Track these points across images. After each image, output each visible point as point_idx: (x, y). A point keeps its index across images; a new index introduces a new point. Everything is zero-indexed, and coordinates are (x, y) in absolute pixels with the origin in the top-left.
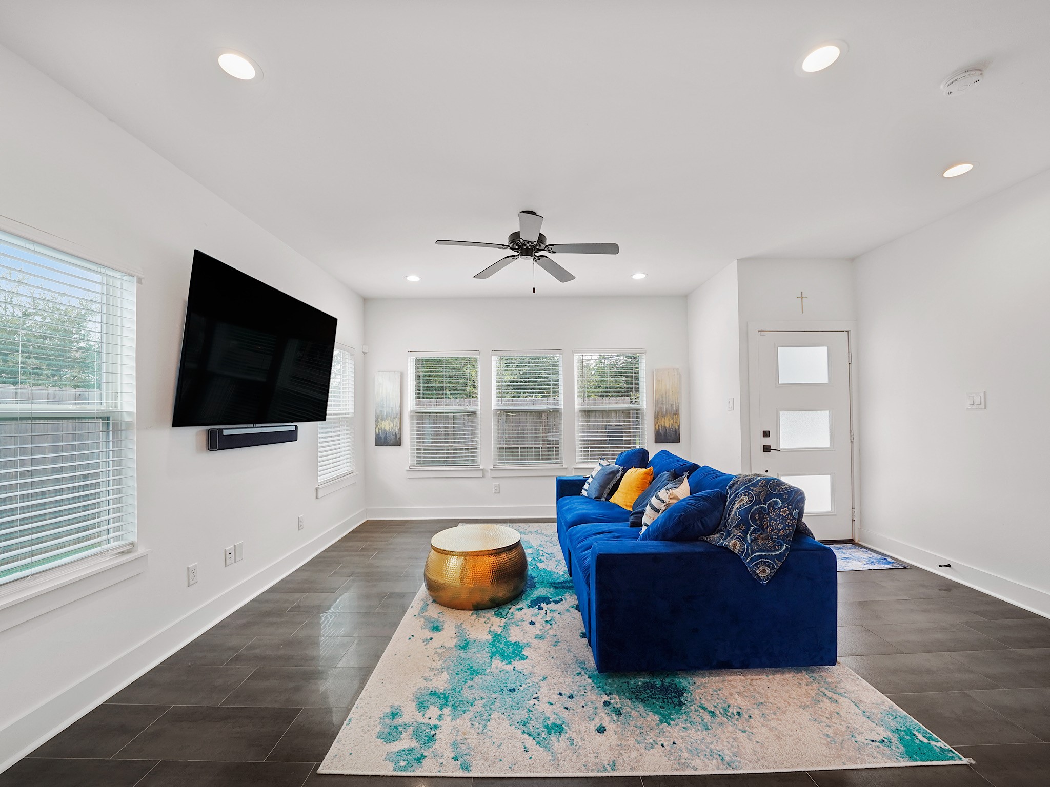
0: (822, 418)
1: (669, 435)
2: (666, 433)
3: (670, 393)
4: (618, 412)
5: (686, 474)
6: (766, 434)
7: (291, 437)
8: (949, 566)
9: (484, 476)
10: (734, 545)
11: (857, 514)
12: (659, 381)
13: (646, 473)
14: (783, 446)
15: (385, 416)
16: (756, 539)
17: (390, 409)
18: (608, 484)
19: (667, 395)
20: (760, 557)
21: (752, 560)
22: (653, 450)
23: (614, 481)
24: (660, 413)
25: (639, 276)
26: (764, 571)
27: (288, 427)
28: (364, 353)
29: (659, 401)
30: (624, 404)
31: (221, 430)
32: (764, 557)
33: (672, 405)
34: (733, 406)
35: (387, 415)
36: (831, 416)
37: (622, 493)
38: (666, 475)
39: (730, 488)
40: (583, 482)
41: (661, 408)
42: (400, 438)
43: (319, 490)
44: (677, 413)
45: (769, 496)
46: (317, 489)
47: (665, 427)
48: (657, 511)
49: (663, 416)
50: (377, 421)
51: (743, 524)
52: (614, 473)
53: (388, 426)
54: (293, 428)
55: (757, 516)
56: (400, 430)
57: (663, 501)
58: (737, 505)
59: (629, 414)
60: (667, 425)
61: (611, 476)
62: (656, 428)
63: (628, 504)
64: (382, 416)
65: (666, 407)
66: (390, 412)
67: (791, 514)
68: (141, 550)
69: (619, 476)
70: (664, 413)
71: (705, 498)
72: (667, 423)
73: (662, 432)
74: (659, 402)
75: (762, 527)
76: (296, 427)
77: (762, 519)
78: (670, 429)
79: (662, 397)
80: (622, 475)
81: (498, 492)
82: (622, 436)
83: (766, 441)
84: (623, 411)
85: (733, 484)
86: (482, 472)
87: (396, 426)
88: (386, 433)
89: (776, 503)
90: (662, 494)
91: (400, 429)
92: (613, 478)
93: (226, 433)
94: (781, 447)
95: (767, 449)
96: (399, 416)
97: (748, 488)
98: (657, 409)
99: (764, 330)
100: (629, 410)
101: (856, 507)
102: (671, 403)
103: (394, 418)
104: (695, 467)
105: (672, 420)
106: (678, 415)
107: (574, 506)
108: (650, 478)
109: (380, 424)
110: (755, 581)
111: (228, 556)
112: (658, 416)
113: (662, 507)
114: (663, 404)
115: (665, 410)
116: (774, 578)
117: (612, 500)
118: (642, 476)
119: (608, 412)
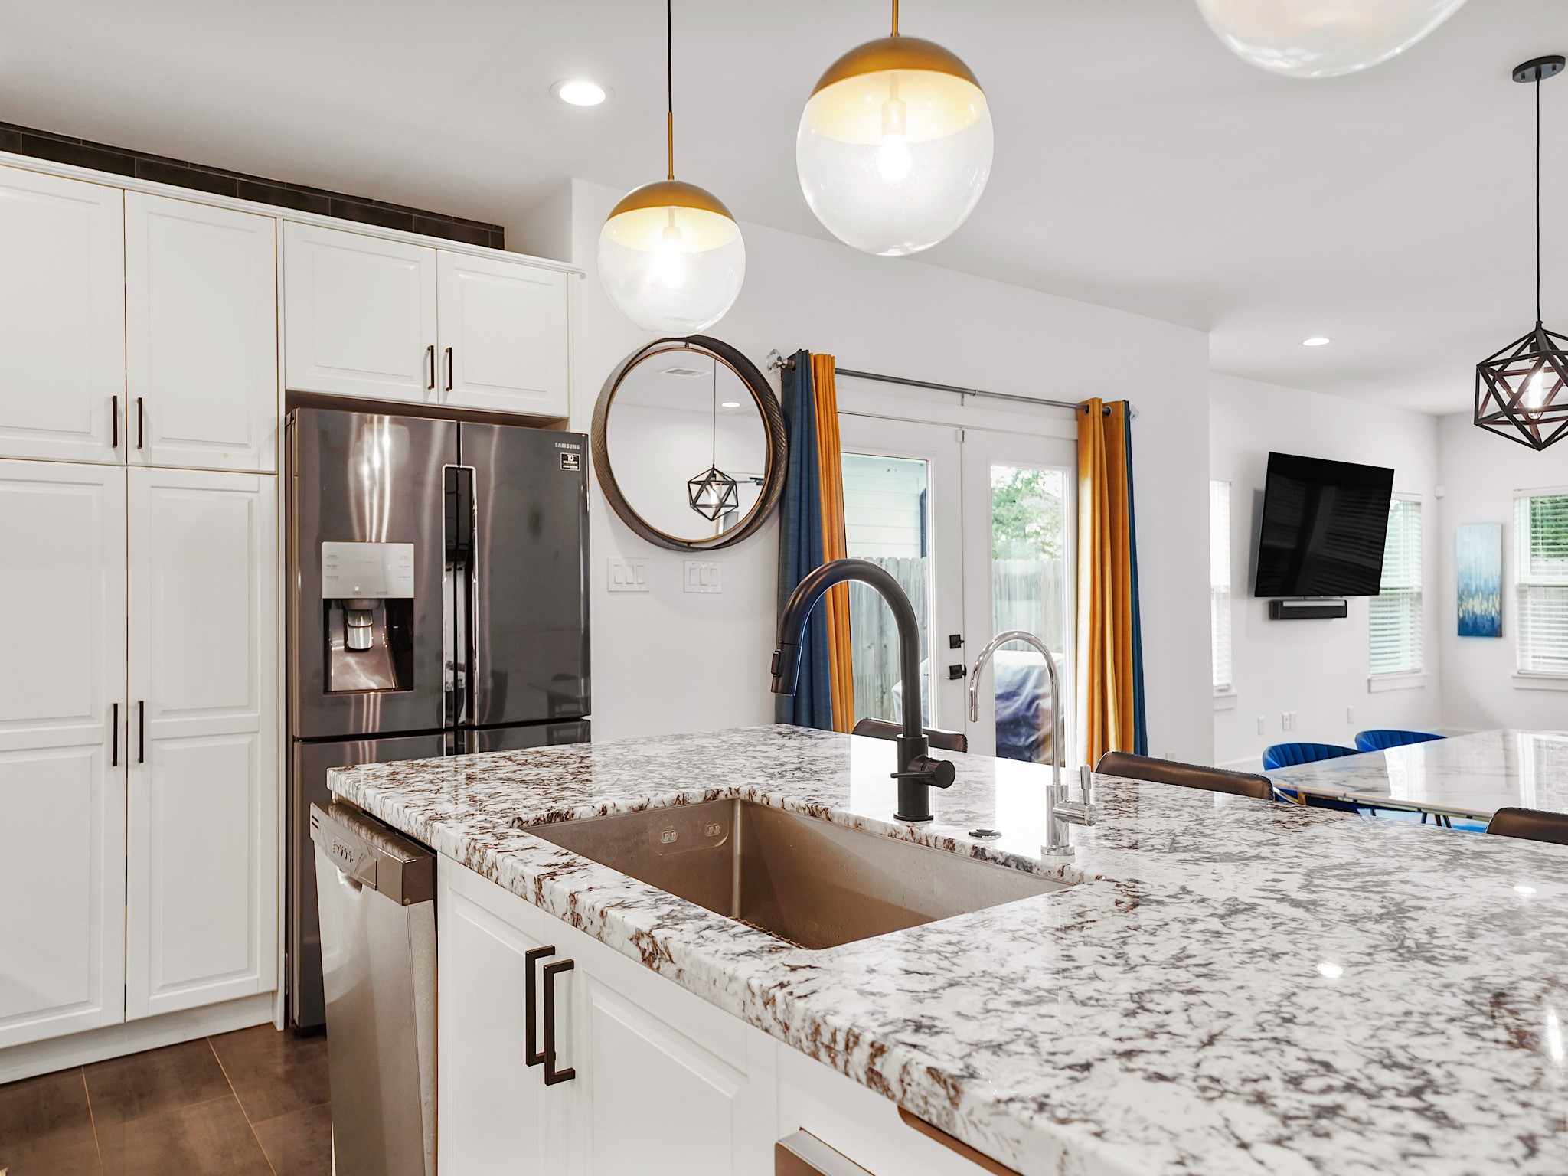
7: (1341, 612)
15: (1473, 592)
17: (1483, 581)
27: (1337, 602)
28: (1438, 498)
31: (1282, 602)
35: (1477, 589)
42: (1501, 626)
43: (1372, 683)
46: (1369, 681)
50: (1460, 598)
53: (1478, 607)
54: (1342, 604)
56: (1500, 613)
64: (1469, 591)
66: (1482, 584)
68: (1233, 691)
76: (1346, 602)
87: (1494, 606)
88: (1476, 618)
91: (1501, 611)
93: (1285, 604)
96: (1498, 591)
103: (1489, 595)
109: (1464, 604)
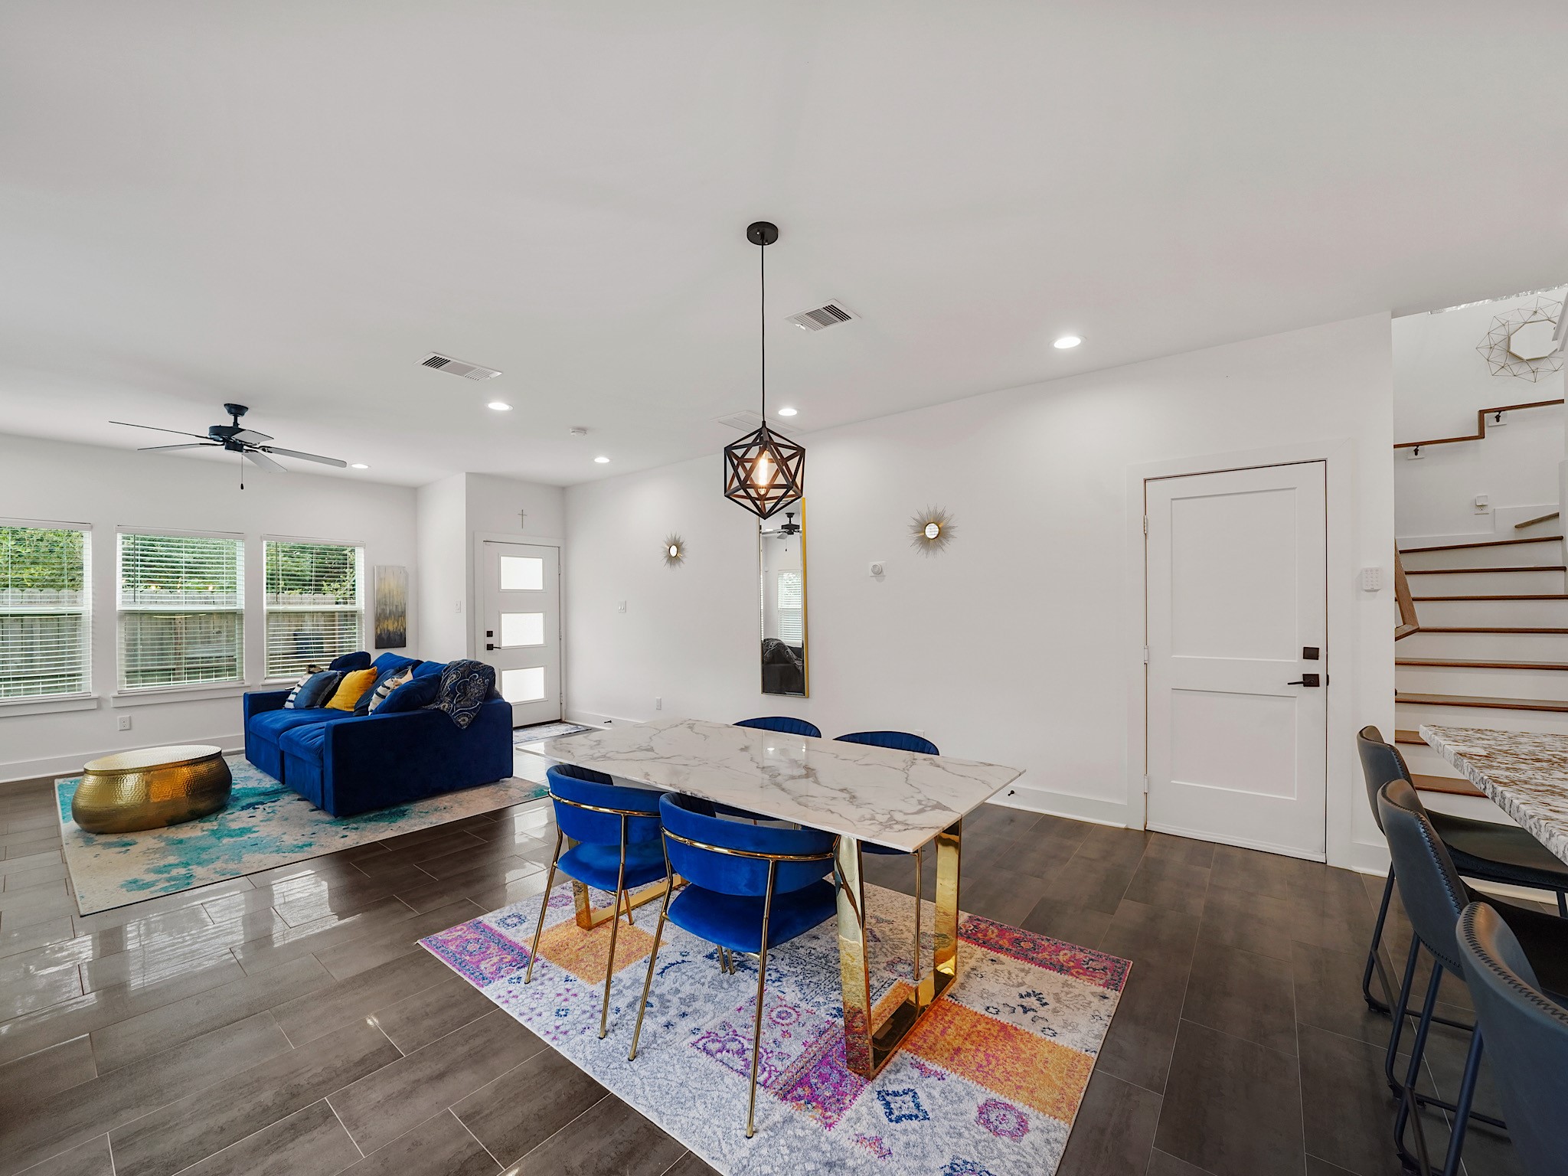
0: (538, 618)
1: (391, 639)
2: (389, 637)
4: (315, 614)
5: (410, 668)
6: (490, 634)
8: (610, 722)
9: (99, 708)
10: (444, 706)
11: (563, 698)
12: (381, 579)
13: (369, 673)
14: (504, 644)
16: (460, 701)
18: (323, 690)
20: (461, 711)
21: (455, 715)
22: (375, 655)
23: (331, 686)
24: (382, 616)
26: (464, 720)
30: (325, 603)
32: (464, 711)
33: (397, 606)
34: (460, 609)
36: (545, 618)
37: (342, 696)
38: (391, 671)
39: (444, 671)
40: (288, 693)
41: (383, 610)
44: (403, 615)
45: (472, 672)
47: (388, 630)
48: (384, 697)
49: (387, 618)
51: (452, 693)
52: (330, 678)
55: (462, 687)
57: (389, 688)
58: (448, 682)
59: (334, 616)
60: (391, 628)
61: (327, 681)
62: (377, 632)
63: (349, 705)
67: (484, 682)
69: (336, 681)
71: (424, 679)
72: (391, 626)
73: (385, 637)
75: (465, 694)
77: (465, 689)
78: (394, 633)
79: (385, 597)
80: (341, 680)
81: (127, 727)
82: (322, 648)
83: (490, 641)
84: (323, 612)
85: (447, 669)
89: (475, 676)
90: (388, 683)
92: (329, 684)
94: (503, 645)
95: (490, 647)
97: (457, 669)
98: (379, 611)
99: (488, 540)
100: (334, 612)
101: (563, 692)
104: (419, 662)
105: (396, 624)
106: (404, 617)
107: (281, 716)
108: (373, 677)
110: (457, 728)
113: (388, 693)
114: (386, 605)
115: (388, 612)
116: (470, 725)
117: (329, 705)
118: (365, 677)
119: (300, 615)
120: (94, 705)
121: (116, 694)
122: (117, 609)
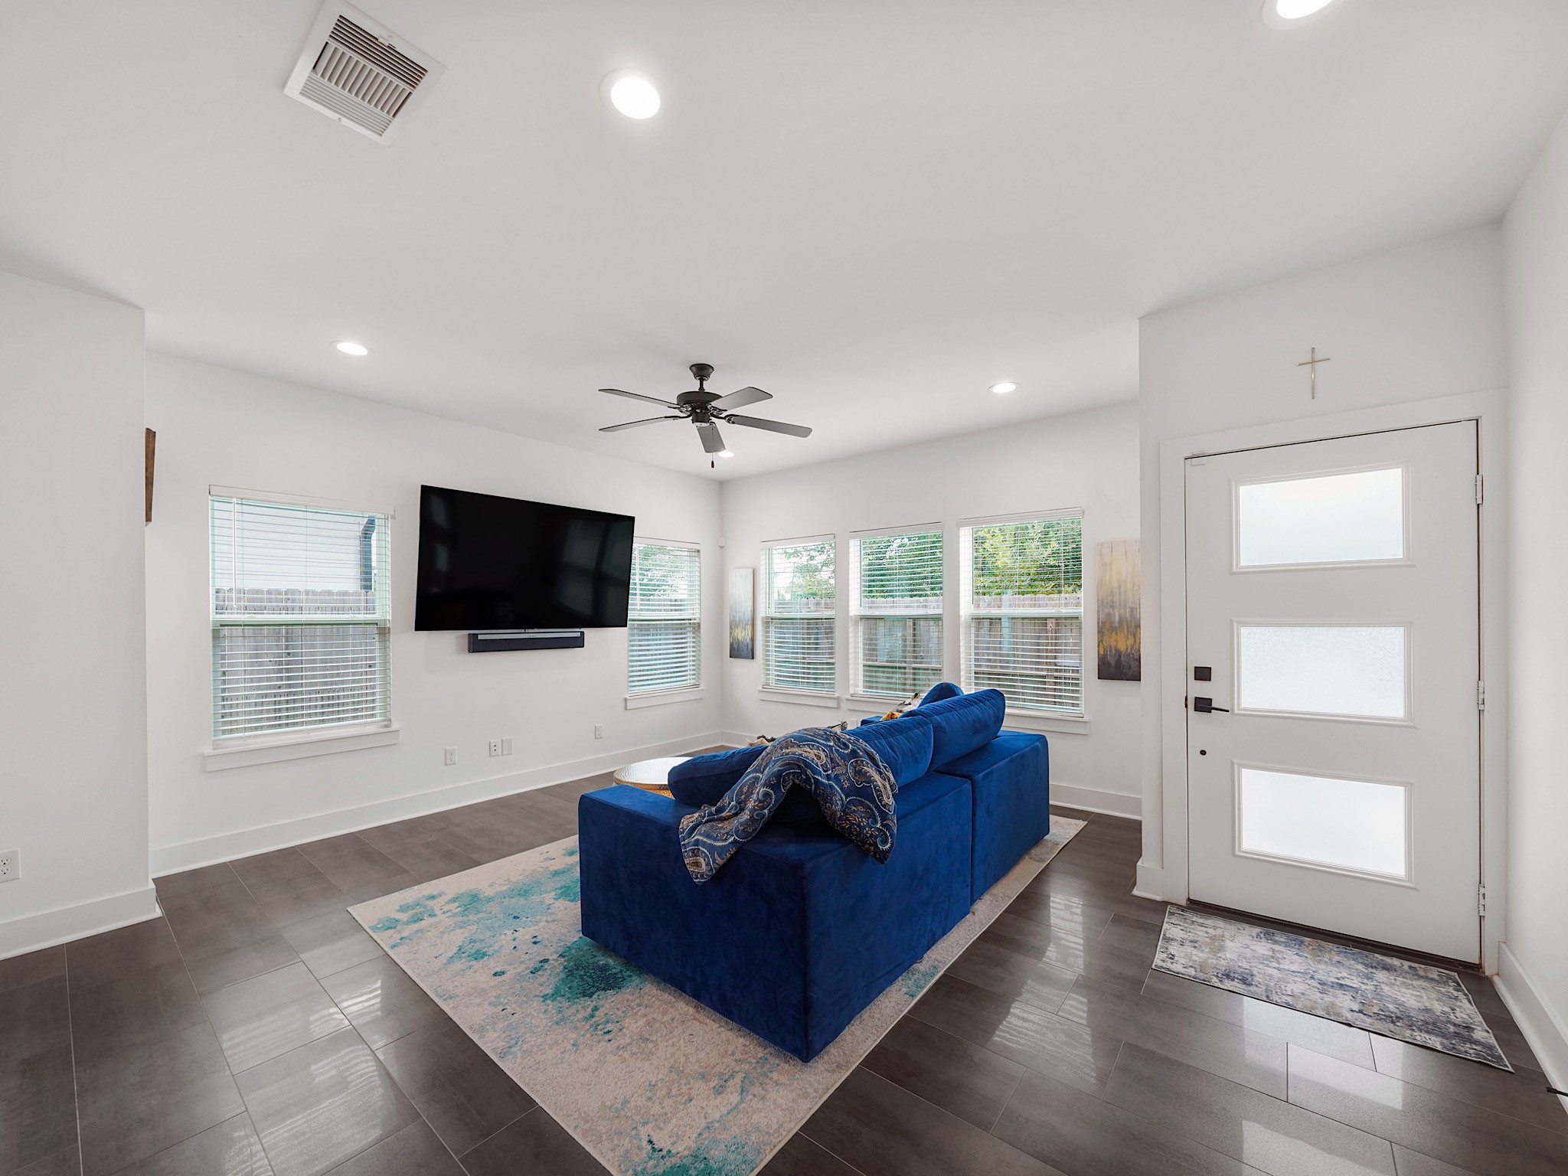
3: (1129, 586)
19: (1122, 590)
25: (1004, 388)
29: (1105, 602)
65: (1119, 612)
70: (1117, 624)
74: (1105, 604)
86: (836, 701)
102: (1133, 605)
111: (493, 748)
112: (1102, 631)
120: (834, 704)
121: (849, 697)
122: (852, 614)
